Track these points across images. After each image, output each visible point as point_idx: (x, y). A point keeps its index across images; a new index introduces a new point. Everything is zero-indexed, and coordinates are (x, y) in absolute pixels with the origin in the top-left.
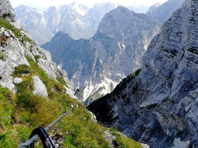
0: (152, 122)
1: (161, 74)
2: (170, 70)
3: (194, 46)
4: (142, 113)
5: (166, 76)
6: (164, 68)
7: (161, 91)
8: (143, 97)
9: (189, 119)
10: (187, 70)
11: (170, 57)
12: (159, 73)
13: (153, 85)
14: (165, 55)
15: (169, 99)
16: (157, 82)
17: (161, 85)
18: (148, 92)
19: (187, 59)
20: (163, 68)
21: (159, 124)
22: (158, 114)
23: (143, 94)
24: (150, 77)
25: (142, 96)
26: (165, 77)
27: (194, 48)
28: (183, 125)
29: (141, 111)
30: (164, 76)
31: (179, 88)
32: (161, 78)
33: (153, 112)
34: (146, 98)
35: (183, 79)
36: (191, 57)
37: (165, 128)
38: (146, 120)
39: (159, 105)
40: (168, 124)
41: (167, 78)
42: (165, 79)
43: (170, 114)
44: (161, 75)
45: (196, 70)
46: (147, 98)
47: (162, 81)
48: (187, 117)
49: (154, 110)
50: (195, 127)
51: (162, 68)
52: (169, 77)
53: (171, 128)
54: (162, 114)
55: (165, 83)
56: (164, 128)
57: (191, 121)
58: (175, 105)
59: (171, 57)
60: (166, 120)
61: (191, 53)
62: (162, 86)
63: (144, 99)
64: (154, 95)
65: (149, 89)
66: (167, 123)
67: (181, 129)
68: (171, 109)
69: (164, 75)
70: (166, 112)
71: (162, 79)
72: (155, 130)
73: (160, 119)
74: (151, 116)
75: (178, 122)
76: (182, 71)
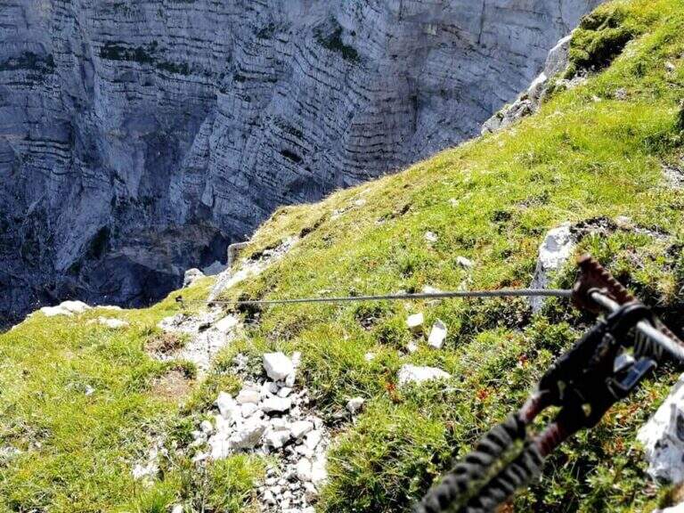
0: (127, 281)
1: (38, 143)
2: (59, 120)
3: (108, 38)
4: (87, 279)
5: (58, 142)
6: (37, 122)
7: (77, 191)
8: (41, 240)
9: (228, 218)
10: (136, 110)
11: (32, 84)
12: (26, 142)
13: (39, 188)
14: (11, 84)
15: (132, 199)
16: (43, 174)
17: (62, 174)
18: (40, 215)
19: (115, 81)
20: (30, 122)
21: (145, 269)
22: (127, 251)
23: (31, 231)
24: (5, 169)
25: (35, 240)
26: (58, 145)
27: (112, 46)
28: (205, 233)
29: (81, 277)
30: (51, 144)
31: (141, 161)
32: (48, 155)
33: (113, 255)
34: (52, 236)
35: (136, 135)
36: (123, 72)
37: (165, 266)
38: (110, 286)
39: (117, 230)
40: (166, 253)
41: (67, 146)
42: (62, 153)
43: (159, 231)
44: (38, 146)
45: (160, 103)
46: (57, 233)
47: (59, 161)
48: (219, 215)
49: (113, 249)
50: (251, 224)
51: (27, 124)
52: (67, 140)
53: (178, 257)
54: (140, 243)
55: (72, 162)
56: (161, 267)
57: (236, 218)
58: (157, 204)
59: (35, 82)
60: (156, 249)
61: (116, 61)
62: (68, 174)
63: (51, 241)
64: (68, 212)
65: (32, 207)
66: (162, 251)
67: (205, 242)
68: (156, 219)
69: (50, 141)
70: (148, 234)
71: (55, 156)
72: (145, 288)
73: (141, 256)
74: (114, 269)
75: (189, 235)
76: (123, 118)
